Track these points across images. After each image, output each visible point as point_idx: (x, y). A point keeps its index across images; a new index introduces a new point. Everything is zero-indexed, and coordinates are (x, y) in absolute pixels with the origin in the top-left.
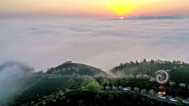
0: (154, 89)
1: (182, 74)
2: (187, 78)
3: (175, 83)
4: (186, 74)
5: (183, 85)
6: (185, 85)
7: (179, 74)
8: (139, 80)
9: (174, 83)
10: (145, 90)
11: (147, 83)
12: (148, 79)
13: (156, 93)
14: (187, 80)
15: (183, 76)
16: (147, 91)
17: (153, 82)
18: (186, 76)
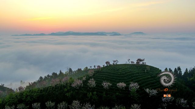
0: (79, 100)
1: (118, 70)
2: (125, 75)
3: (110, 85)
4: (124, 69)
5: (122, 85)
6: (125, 85)
7: (114, 70)
8: (56, 89)
9: (109, 83)
10: (64, 103)
11: (68, 91)
12: (71, 84)
13: (82, 106)
14: (126, 78)
15: (120, 72)
16: (68, 105)
17: (78, 88)
18: (124, 72)
